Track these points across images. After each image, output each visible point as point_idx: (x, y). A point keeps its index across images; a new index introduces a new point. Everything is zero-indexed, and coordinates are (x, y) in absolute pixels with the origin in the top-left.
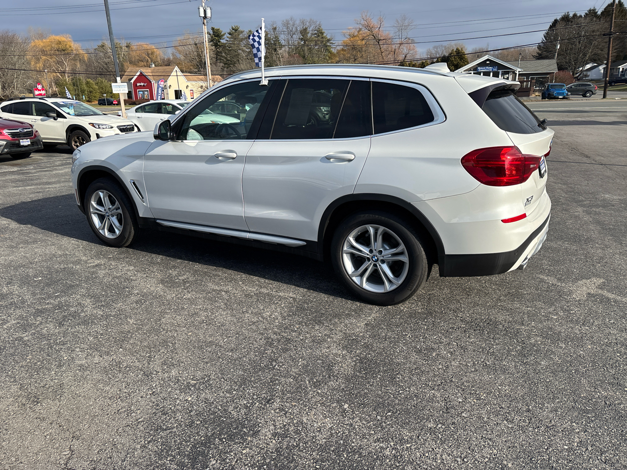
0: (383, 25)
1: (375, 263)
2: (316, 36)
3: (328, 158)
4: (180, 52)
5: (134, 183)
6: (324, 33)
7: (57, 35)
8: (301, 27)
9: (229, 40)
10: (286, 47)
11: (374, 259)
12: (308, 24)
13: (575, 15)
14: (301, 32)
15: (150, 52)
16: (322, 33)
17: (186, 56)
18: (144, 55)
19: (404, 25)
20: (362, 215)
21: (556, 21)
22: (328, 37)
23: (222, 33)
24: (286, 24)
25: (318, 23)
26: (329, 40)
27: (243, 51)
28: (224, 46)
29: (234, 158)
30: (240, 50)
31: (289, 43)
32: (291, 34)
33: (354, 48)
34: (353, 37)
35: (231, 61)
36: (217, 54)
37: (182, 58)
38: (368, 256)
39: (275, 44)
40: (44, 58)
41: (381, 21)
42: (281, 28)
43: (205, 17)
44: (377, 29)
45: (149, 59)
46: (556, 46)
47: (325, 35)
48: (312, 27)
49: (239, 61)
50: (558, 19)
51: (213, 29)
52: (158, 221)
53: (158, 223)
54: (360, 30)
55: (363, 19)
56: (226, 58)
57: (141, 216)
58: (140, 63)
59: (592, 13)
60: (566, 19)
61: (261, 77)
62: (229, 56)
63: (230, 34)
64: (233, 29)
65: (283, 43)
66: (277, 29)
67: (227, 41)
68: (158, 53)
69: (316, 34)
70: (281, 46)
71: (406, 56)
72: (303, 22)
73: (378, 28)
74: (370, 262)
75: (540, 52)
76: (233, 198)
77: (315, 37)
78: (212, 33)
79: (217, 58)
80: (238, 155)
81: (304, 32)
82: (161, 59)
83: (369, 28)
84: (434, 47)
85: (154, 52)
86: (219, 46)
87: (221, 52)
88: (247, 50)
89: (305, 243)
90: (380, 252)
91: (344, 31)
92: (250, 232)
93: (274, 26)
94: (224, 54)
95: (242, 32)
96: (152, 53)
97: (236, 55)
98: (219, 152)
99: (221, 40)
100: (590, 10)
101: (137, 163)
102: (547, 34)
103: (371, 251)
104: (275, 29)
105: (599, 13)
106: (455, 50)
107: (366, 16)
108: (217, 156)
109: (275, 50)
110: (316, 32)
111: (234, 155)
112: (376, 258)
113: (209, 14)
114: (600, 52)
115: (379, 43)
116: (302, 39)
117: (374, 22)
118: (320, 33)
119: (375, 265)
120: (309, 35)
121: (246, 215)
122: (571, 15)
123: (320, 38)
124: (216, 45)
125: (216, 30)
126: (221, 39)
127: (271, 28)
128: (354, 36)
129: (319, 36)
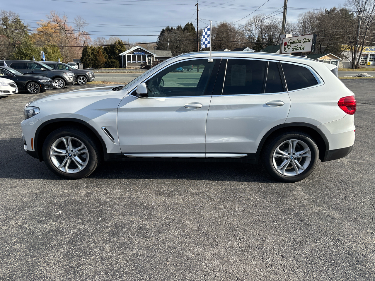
0: (67, 21)
1: (291, 160)
2: (15, 23)
3: (267, 104)
5: (105, 129)
8: (3, 16)
11: (291, 158)
12: (8, 14)
13: (172, 28)
14: (3, 20)
16: (20, 22)
19: (80, 22)
20: (287, 135)
21: (163, 30)
22: (25, 25)
25: (16, 15)
26: (25, 27)
29: (200, 108)
33: (46, 34)
38: (287, 157)
41: (65, 18)
44: (63, 24)
46: (167, 44)
47: (22, 23)
48: (12, 17)
50: (164, 29)
52: (125, 154)
53: (125, 156)
54: (50, 22)
55: (52, 15)
57: (109, 152)
59: (179, 28)
60: (168, 29)
61: (209, 57)
72: (4, 13)
74: (289, 160)
75: (157, 46)
76: (198, 132)
80: (204, 105)
81: (5, 20)
83: (58, 22)
89: (247, 155)
90: (294, 154)
91: (38, 22)
92: (205, 153)
98: (187, 104)
100: (179, 26)
101: (109, 114)
102: (160, 36)
103: (289, 154)
105: (183, 28)
106: (117, 41)
107: (54, 14)
108: (186, 107)
110: (15, 20)
111: (201, 106)
114: (186, 48)
115: (65, 32)
116: (4, 24)
117: (61, 19)
118: (18, 21)
120: (10, 22)
121: (207, 143)
122: (170, 28)
128: (45, 26)
129: (18, 24)
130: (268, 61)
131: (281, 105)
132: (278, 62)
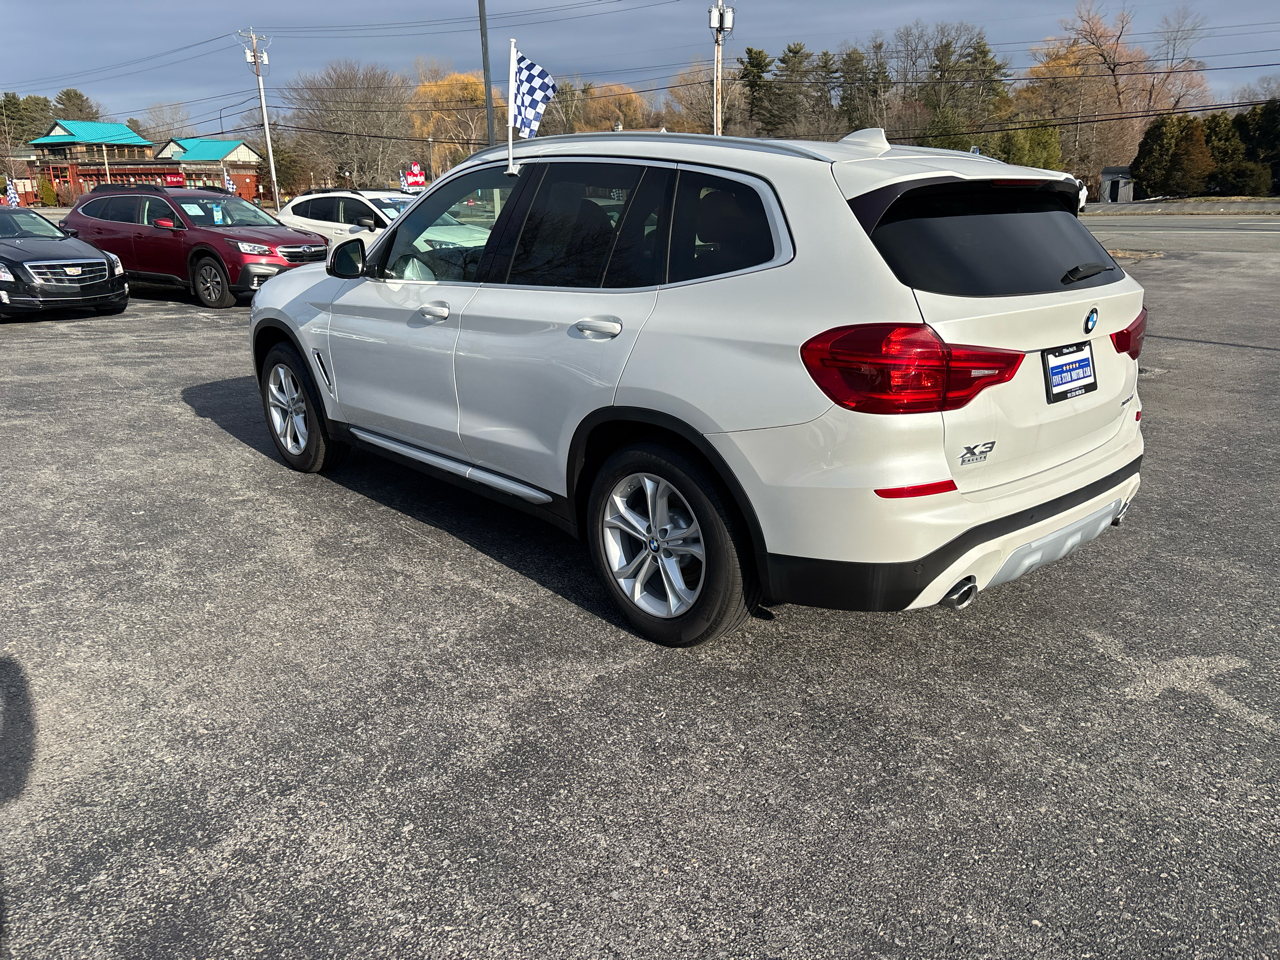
0: (1128, 30)
1: (654, 554)
2: (969, 59)
3: (579, 329)
4: (680, 100)
5: (318, 355)
6: (989, 51)
7: (461, 72)
8: (938, 42)
9: (779, 74)
10: (900, 86)
11: (652, 546)
12: (953, 33)
14: (937, 52)
15: (624, 102)
16: (985, 53)
17: (690, 106)
18: (612, 107)
19: (1182, 29)
20: (632, 452)
22: (998, 61)
23: (767, 60)
24: (905, 36)
25: (977, 30)
26: (998, 68)
27: (807, 96)
28: (769, 86)
29: (445, 318)
30: (800, 93)
31: (906, 75)
32: (913, 55)
33: (1054, 84)
34: (1054, 60)
35: (780, 118)
36: (752, 103)
37: (684, 111)
38: (644, 539)
39: (875, 80)
40: (436, 114)
41: (1124, 22)
42: (893, 46)
43: (721, 29)
44: (1113, 41)
45: (621, 114)
47: (991, 56)
48: (963, 40)
49: (795, 116)
51: (749, 51)
52: (352, 430)
54: (1075, 42)
55: (1081, 17)
56: (770, 111)
57: (329, 416)
58: (604, 122)
61: (507, 159)
62: (775, 107)
63: (782, 61)
64: (790, 51)
65: (893, 76)
66: (884, 47)
67: (776, 75)
68: (638, 102)
69: (969, 55)
70: (888, 84)
71: (1177, 102)
72: (942, 31)
73: (1115, 38)
74: (647, 551)
77: (968, 61)
78: (746, 60)
79: (752, 111)
80: (451, 311)
81: (944, 51)
82: (643, 115)
83: (1092, 36)
84: (1263, 80)
85: (631, 100)
86: (759, 86)
87: (761, 99)
88: (814, 94)
89: (549, 498)
90: (664, 533)
91: (1035, 47)
92: (472, 466)
93: (879, 41)
94: (766, 104)
95: (808, 56)
96: (629, 103)
97: (791, 105)
98: (427, 305)
99: (765, 75)
101: (322, 317)
103: (649, 529)
104: (879, 47)
107: (1089, 12)
108: (422, 313)
109: (875, 92)
110: (971, 50)
111: (445, 312)
112: (656, 544)
113: (728, 23)
115: (1113, 71)
116: (936, 67)
117: (1108, 25)
118: (980, 52)
119: (655, 559)
120: (954, 58)
121: (462, 433)
123: (978, 64)
124: (752, 85)
125: (755, 53)
126: (763, 72)
127: (871, 45)
128: (1058, 57)
129: (976, 59)
130: (644, 167)
131: (614, 336)
132: (673, 166)
